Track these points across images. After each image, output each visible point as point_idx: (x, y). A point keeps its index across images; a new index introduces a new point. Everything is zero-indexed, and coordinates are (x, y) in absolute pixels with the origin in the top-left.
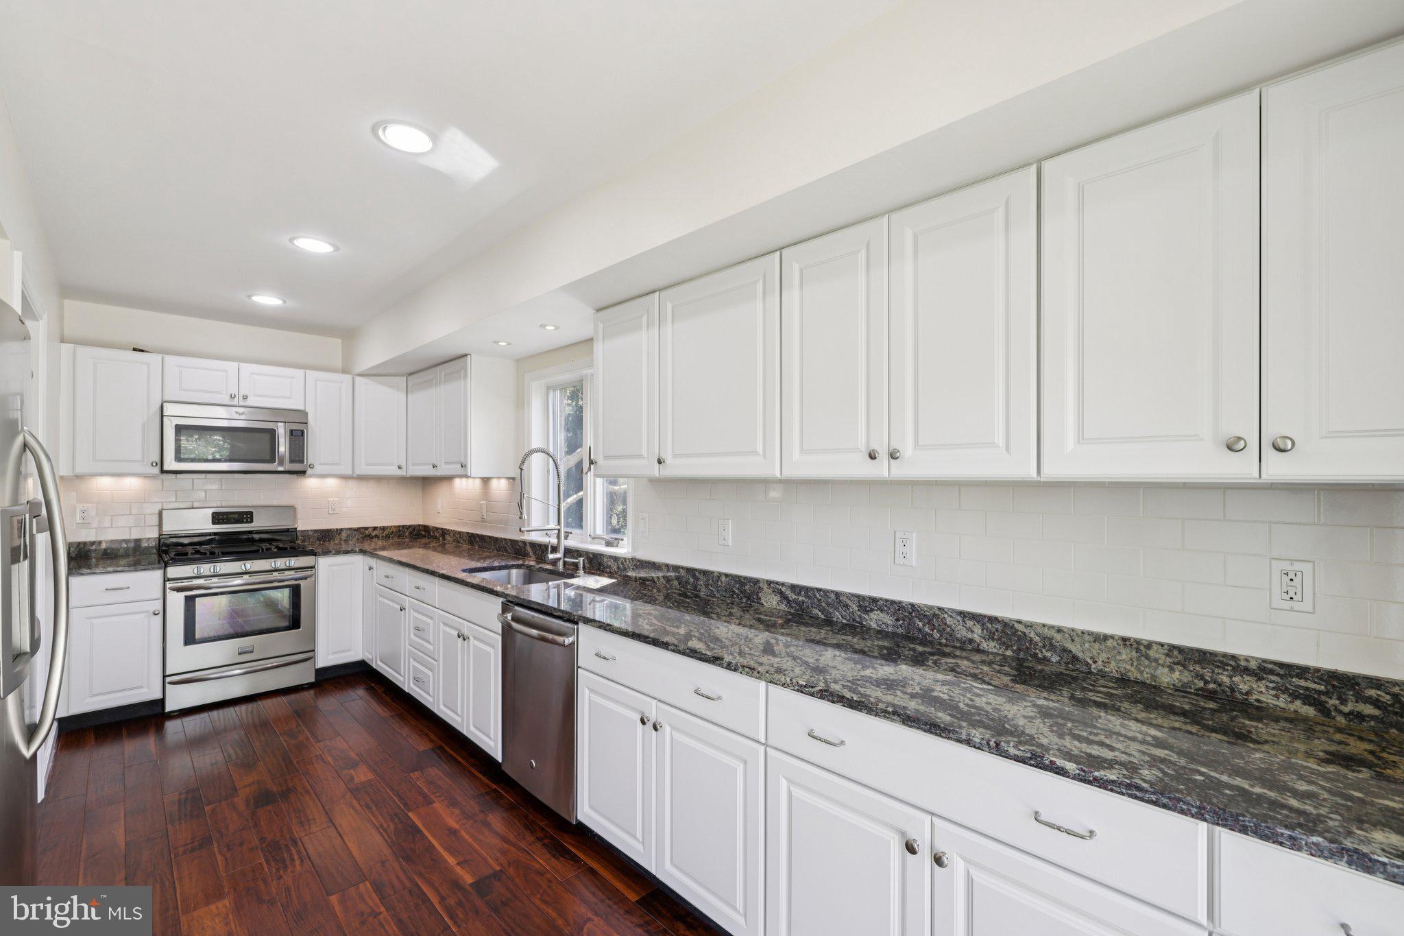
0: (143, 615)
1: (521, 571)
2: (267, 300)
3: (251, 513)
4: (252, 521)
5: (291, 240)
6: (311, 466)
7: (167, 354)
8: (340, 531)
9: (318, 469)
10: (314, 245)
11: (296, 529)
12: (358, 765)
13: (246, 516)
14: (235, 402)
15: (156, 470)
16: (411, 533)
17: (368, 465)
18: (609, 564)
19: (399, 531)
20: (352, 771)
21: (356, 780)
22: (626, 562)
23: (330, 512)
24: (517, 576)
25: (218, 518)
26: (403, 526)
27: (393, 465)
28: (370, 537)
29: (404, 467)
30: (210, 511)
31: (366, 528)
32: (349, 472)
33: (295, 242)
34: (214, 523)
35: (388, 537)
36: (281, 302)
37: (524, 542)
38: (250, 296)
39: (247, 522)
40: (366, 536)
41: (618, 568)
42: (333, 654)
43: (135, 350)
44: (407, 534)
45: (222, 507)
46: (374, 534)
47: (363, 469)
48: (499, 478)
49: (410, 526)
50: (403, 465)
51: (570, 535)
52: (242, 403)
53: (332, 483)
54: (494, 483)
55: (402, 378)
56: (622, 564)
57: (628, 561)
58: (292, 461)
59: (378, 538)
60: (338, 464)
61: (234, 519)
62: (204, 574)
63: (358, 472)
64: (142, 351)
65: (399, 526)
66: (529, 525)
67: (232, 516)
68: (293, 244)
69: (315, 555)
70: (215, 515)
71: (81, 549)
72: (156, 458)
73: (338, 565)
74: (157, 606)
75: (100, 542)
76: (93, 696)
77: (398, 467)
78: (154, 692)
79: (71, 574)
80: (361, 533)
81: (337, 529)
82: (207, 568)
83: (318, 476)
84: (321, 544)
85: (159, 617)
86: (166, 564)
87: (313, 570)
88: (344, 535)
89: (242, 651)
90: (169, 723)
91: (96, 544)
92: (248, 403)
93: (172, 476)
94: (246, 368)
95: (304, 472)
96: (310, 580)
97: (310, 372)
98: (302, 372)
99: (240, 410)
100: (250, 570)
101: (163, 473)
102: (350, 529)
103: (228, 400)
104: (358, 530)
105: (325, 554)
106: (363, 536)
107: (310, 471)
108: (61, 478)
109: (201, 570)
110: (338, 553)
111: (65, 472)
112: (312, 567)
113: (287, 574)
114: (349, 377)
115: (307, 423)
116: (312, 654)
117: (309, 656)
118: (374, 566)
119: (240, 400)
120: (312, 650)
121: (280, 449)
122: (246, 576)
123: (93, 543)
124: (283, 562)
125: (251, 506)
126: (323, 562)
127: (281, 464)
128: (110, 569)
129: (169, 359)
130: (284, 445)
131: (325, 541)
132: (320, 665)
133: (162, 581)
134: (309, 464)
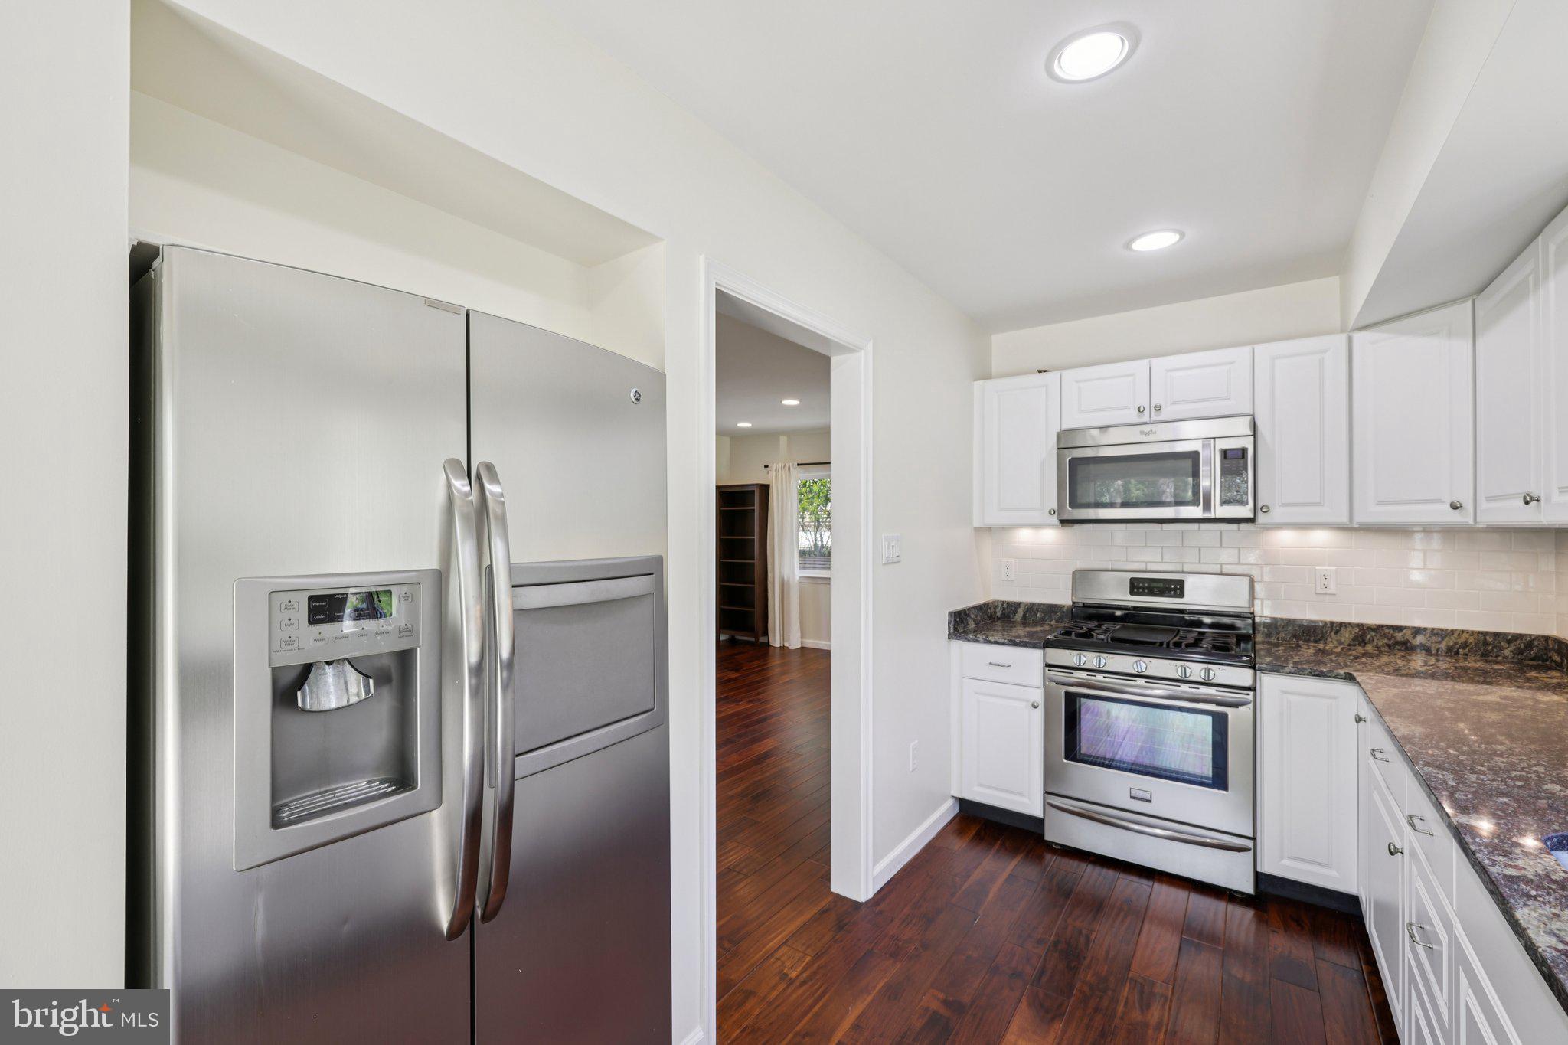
0: (1024, 704)
3: (1181, 583)
4: (1182, 595)
6: (1266, 510)
7: (1065, 369)
8: (1338, 627)
9: (1277, 514)
11: (1252, 613)
13: (1176, 588)
14: (1145, 418)
15: (1055, 520)
16: (1520, 651)
17: (1380, 503)
19: (1487, 643)
23: (1319, 591)
25: (1137, 586)
26: (1498, 635)
27: (1442, 502)
28: (1406, 646)
29: (1469, 505)
30: (1129, 576)
31: (1400, 629)
32: (1344, 519)
34: (1132, 593)
35: (1453, 652)
38: (1128, 246)
39: (1175, 596)
40: (1397, 643)
42: (1293, 858)
43: (1040, 371)
44: (1509, 652)
46: (1416, 642)
47: (1370, 512)
50: (1465, 498)
52: (1154, 418)
53: (1323, 538)
55: (1463, 305)
58: (1227, 501)
60: (1318, 505)
61: (1158, 588)
62: (1086, 666)
63: (1360, 518)
64: (1045, 371)
67: (1155, 585)
69: (1253, 667)
70: (1132, 580)
71: (1004, 609)
72: (1055, 506)
73: (1300, 694)
74: (1038, 696)
75: (1021, 603)
76: (980, 785)
77: (1454, 507)
78: (1031, 804)
79: (959, 638)
80: (1385, 636)
81: (1332, 623)
82: (1090, 659)
83: (1280, 526)
84: (1298, 647)
85: (1040, 711)
86: (1047, 644)
87: (1251, 693)
88: (1346, 636)
89: (1134, 793)
90: (1048, 857)
91: (1017, 605)
92: (1162, 417)
93: (1077, 527)
94: (1160, 364)
95: (1251, 520)
96: (1246, 711)
97: (1258, 348)
98: (1247, 349)
99: (1147, 428)
100: (1146, 673)
101: (1065, 522)
102: (1360, 626)
103: (1134, 417)
104: (1378, 629)
105: (1274, 669)
106: (1391, 642)
107: (1262, 518)
108: (978, 530)
109: (1083, 659)
110: (1298, 672)
111: (977, 524)
112: (1253, 689)
113: (1204, 690)
114: (1341, 339)
115: (1254, 435)
116: (1249, 844)
117: (1247, 845)
118: (1362, 716)
119: (1152, 413)
120: (1254, 839)
121: (1205, 483)
122: (1141, 682)
123: (1015, 603)
124: (1196, 671)
125: (1183, 572)
126: (1272, 684)
127: (1207, 507)
128: (992, 639)
129: (1068, 374)
130: (1211, 478)
131: (1307, 641)
132: (1267, 867)
133: (1041, 665)
134: (1260, 504)
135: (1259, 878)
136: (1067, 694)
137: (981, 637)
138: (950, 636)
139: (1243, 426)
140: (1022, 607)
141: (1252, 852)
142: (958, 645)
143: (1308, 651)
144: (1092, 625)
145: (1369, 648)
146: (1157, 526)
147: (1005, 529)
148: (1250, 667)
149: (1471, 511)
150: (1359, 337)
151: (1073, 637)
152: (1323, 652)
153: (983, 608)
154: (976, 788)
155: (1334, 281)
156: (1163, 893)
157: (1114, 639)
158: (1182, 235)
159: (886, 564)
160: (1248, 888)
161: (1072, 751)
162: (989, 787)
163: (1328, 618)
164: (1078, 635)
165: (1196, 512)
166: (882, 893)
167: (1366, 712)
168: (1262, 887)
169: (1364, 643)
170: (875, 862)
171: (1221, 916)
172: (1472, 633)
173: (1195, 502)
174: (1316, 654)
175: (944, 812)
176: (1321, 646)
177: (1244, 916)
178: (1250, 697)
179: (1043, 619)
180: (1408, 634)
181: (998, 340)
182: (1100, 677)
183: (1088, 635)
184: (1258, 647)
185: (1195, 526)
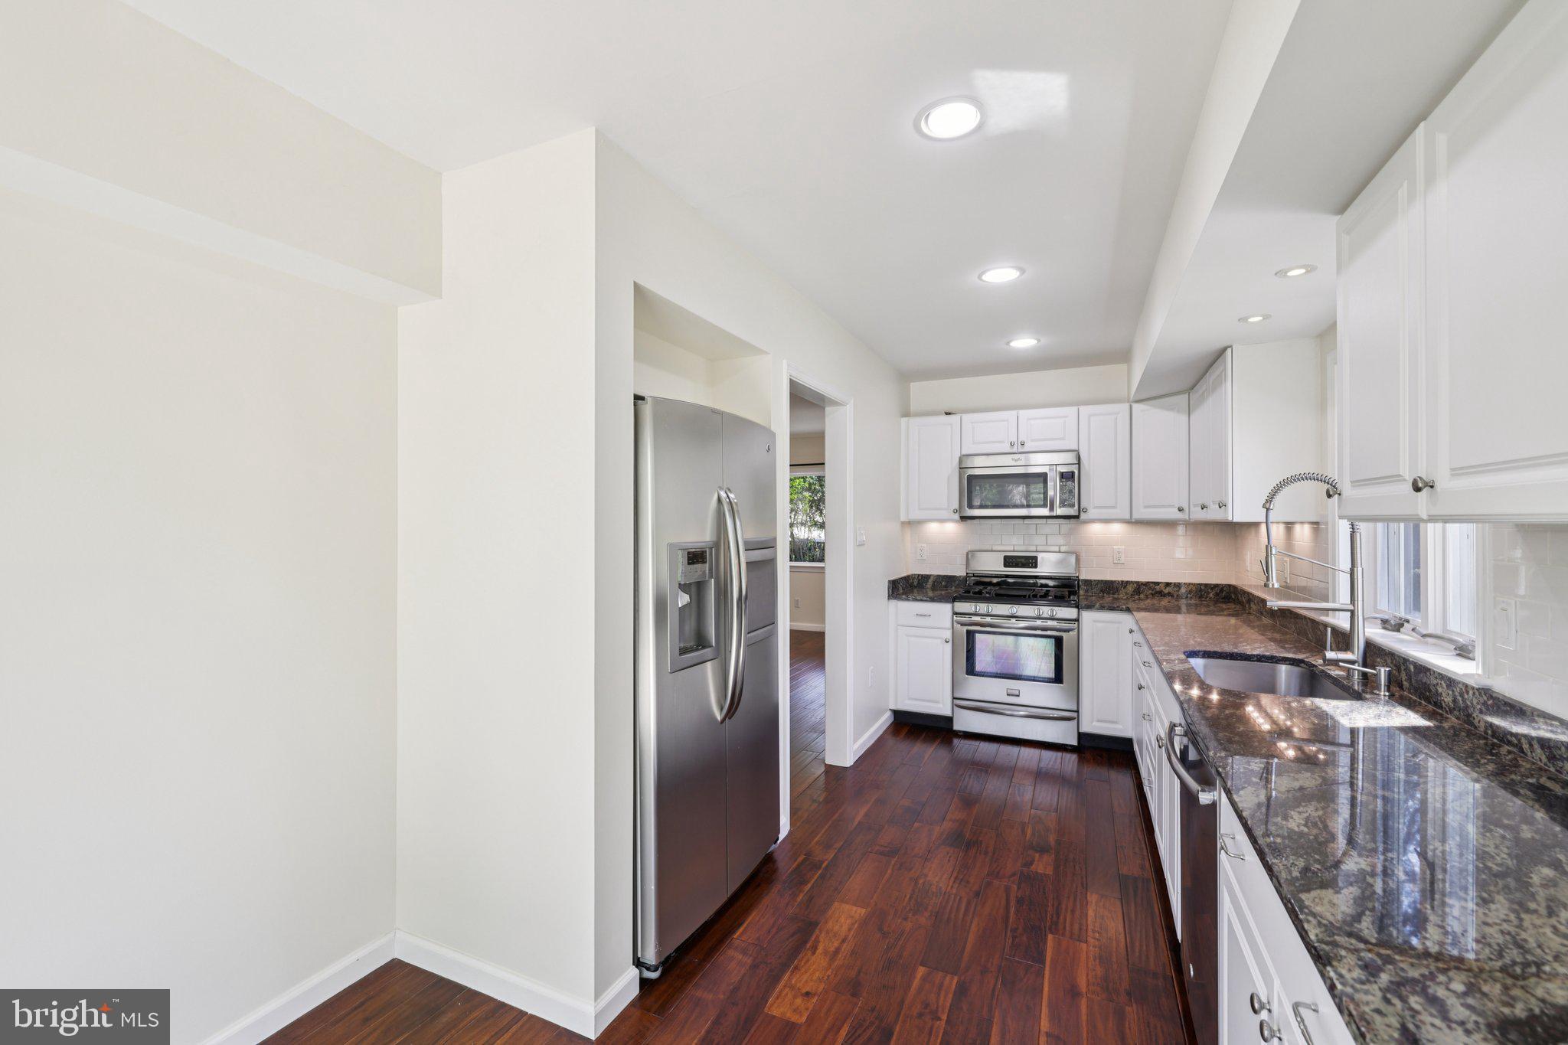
0: (939, 641)
1: (1296, 669)
2: (1024, 343)
3: (1035, 558)
4: (1036, 567)
5: (980, 277)
6: (1085, 510)
7: (963, 413)
8: (1125, 584)
9: (1092, 513)
10: (1001, 275)
11: (1078, 577)
12: (1047, 851)
13: (1032, 562)
14: (1015, 450)
15: (957, 516)
16: (1217, 594)
17: (1146, 507)
18: (1440, 690)
19: (1201, 590)
20: (1037, 855)
21: (1033, 867)
22: (1468, 693)
23: (1115, 562)
24: (1288, 676)
25: (1009, 561)
26: (1206, 585)
27: (1173, 506)
28: (1161, 594)
29: (1186, 508)
30: (1003, 555)
31: (1157, 584)
32: (1127, 517)
33: (984, 278)
34: (1005, 566)
36: (1036, 342)
37: (1326, 625)
38: (1008, 343)
39: (1032, 567)
40: (1157, 592)
41: (1455, 701)
42: (1098, 721)
43: (946, 414)
44: (1211, 595)
45: (1014, 551)
46: (1166, 591)
47: (1141, 513)
48: (1302, 523)
49: (1216, 586)
50: (1185, 506)
51: (1405, 624)
52: (1020, 450)
53: (1117, 528)
54: (1298, 528)
55: (1182, 396)
56: (1461, 695)
57: (1471, 692)
58: (1063, 504)
59: (1172, 596)
60: (1114, 507)
61: (1022, 563)
62: (980, 612)
63: (1136, 516)
64: (950, 414)
65: (1201, 585)
66: (1334, 601)
67: (1019, 560)
68: (981, 280)
69: (1077, 607)
70: (1006, 558)
71: (919, 580)
72: (957, 506)
73: (1103, 622)
74: (948, 635)
75: (931, 575)
76: (910, 699)
77: (1180, 510)
78: (943, 708)
79: (895, 598)
80: (1150, 588)
81: (1122, 581)
82: (982, 607)
83: (1093, 521)
84: (1103, 597)
85: (950, 645)
86: (954, 600)
87: (1076, 623)
88: (1130, 589)
89: (1010, 692)
90: (956, 741)
91: (928, 577)
92: (1026, 449)
93: (969, 521)
94: (1024, 414)
95: (1077, 517)
96: (1073, 634)
97: (1082, 408)
98: (1075, 409)
99: (1016, 456)
100: (1017, 614)
101: (964, 518)
102: (1137, 583)
103: (1008, 449)
104: (1147, 584)
105: (1089, 607)
106: (1153, 592)
107: (1083, 516)
108: (903, 523)
109: (978, 608)
110: (1102, 608)
111: (903, 518)
112: (1077, 620)
113: (1050, 623)
114: (1126, 406)
115: (1079, 464)
116: (1075, 715)
117: (1072, 716)
118: (1133, 629)
119: (1019, 448)
120: (1078, 711)
121: (1051, 493)
122: (1013, 620)
123: (928, 575)
124: (1046, 611)
125: (1037, 551)
126: (1087, 616)
127: (1052, 509)
128: (918, 598)
129: (965, 417)
130: (1054, 489)
131: (1109, 593)
132: (1084, 729)
133: (951, 614)
134: (1082, 507)
135: (1081, 736)
136: (968, 632)
137: (910, 597)
138: (889, 597)
139: (1070, 458)
140: (931, 581)
141: (1076, 721)
142: (894, 603)
143: (1108, 599)
144: (981, 587)
145: (1142, 596)
146: (1020, 521)
147: (921, 522)
148: (1076, 607)
149: (1187, 511)
150: (1135, 406)
151: (971, 594)
152: (1117, 599)
153: (906, 579)
154: (908, 702)
155: (1124, 366)
156: (1027, 752)
157: (997, 595)
158: (1039, 341)
159: (859, 545)
160: (1075, 743)
161: (971, 670)
162: (916, 700)
163: (1120, 579)
164: (975, 593)
165: (1045, 512)
166: (859, 762)
167: (1135, 628)
168: (1082, 742)
169: (1139, 593)
170: (855, 741)
171: (1059, 760)
172: (1194, 585)
173: (1044, 506)
174: (1113, 600)
175: (885, 720)
176: (1116, 596)
177: (1072, 759)
178: (1076, 625)
179: (946, 586)
180: (1162, 586)
181: (915, 387)
182: (988, 619)
183: (980, 593)
184: (1080, 597)
185: (1043, 521)
